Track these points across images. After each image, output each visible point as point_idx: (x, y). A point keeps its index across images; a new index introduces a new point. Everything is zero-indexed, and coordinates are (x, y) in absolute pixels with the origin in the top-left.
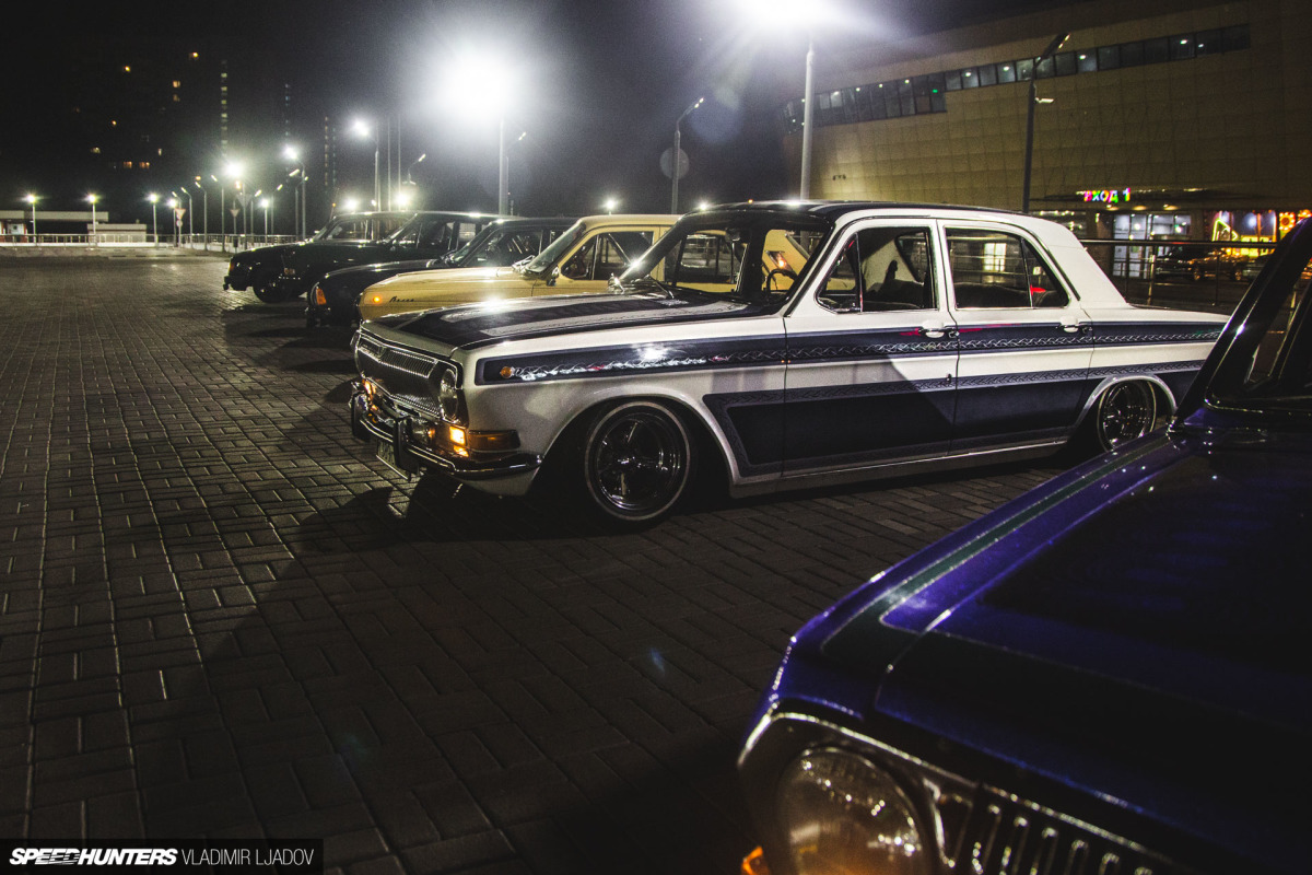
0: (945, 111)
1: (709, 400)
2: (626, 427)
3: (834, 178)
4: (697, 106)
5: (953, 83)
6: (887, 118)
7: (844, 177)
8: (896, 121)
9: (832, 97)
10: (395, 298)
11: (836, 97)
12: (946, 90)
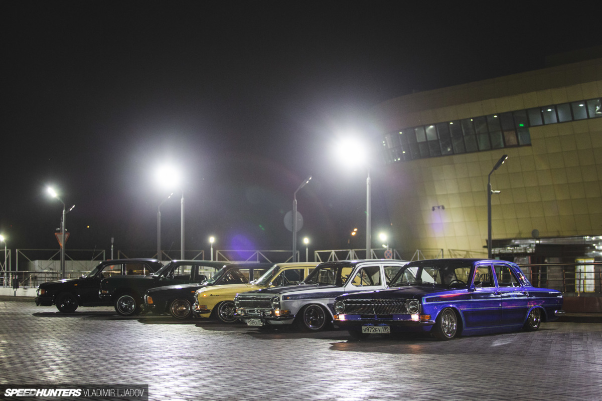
0: (530, 145)
1: (328, 305)
2: (311, 311)
3: (433, 209)
4: (307, 182)
5: (537, 120)
6: (479, 151)
7: (443, 208)
8: (488, 153)
9: (427, 131)
10: (211, 295)
11: (432, 130)
12: (530, 126)
